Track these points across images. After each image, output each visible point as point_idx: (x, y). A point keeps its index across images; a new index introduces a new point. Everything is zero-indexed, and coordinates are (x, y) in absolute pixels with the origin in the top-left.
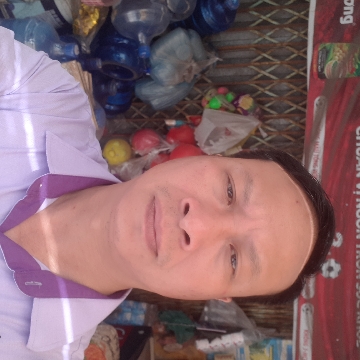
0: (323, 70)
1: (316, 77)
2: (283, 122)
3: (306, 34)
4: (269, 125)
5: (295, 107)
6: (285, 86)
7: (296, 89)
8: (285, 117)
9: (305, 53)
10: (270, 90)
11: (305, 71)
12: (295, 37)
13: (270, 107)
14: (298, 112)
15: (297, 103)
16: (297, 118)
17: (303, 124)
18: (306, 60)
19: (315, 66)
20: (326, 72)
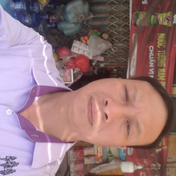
0: (136, 22)
1: (133, 25)
2: (120, 45)
3: (129, 8)
4: (115, 46)
5: (125, 38)
6: (121, 29)
7: (125, 31)
8: (121, 43)
9: (129, 16)
10: (115, 31)
11: (129, 23)
12: (124, 9)
13: (115, 38)
14: (126, 40)
15: (126, 37)
16: (126, 43)
17: (129, 46)
18: (129, 18)
19: (133, 21)
20: (137, 23)
